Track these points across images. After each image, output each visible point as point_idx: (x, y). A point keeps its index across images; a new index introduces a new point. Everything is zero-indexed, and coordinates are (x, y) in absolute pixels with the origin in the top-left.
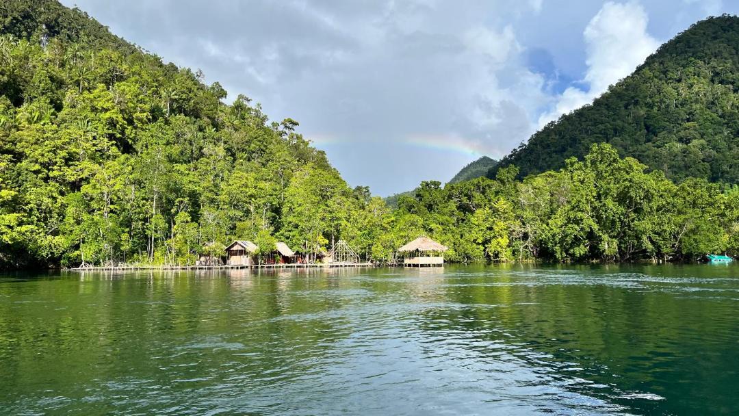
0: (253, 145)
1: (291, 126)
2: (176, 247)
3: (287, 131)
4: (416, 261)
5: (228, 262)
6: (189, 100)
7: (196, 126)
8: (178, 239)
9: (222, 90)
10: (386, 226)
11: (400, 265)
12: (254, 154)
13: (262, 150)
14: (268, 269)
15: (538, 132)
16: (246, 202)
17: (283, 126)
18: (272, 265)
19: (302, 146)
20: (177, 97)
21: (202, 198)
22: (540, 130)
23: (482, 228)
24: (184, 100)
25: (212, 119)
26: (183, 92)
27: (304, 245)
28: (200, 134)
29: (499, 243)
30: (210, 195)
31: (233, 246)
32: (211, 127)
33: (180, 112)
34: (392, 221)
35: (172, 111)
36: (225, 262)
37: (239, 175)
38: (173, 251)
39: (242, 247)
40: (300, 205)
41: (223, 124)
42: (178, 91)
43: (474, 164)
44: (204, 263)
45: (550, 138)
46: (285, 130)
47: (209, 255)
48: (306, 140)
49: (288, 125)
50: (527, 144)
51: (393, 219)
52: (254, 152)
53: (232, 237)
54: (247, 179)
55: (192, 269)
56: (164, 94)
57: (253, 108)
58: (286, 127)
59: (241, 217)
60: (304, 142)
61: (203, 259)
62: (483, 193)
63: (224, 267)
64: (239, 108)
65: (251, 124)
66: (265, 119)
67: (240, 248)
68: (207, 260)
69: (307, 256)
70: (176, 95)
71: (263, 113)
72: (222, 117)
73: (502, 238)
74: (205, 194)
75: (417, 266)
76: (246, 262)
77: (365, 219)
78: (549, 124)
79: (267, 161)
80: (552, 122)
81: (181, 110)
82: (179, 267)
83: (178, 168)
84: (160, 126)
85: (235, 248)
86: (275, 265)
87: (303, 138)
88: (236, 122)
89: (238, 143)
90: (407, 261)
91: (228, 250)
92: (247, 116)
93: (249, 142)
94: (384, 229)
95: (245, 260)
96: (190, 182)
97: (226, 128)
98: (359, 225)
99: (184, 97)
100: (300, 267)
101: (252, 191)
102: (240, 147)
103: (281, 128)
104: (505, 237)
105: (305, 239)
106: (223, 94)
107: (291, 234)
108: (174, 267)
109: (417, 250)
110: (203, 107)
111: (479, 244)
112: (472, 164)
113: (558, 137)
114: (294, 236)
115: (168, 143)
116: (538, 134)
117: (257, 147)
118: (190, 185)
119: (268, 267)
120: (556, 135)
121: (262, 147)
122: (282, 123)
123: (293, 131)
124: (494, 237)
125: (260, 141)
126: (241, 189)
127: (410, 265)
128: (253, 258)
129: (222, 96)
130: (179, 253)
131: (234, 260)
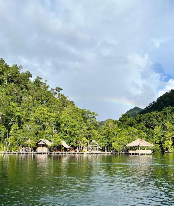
0: (43, 98)
1: (59, 90)
2: (11, 142)
3: (57, 92)
4: (137, 152)
5: (36, 150)
6: (16, 77)
7: (20, 87)
8: (11, 138)
9: (30, 74)
10: (116, 133)
11: (127, 154)
12: (43, 102)
13: (47, 100)
14: (58, 154)
15: (161, 96)
16: (43, 121)
17: (55, 90)
18: (60, 152)
19: (64, 99)
20: (11, 75)
21: (22, 119)
22: (162, 96)
23: (158, 136)
24: (14, 77)
25: (26, 86)
26: (14, 74)
27: (76, 142)
28: (21, 91)
29: (168, 143)
30: (26, 118)
31: (39, 142)
32: (25, 89)
33: (12, 82)
34: (119, 131)
35: (8, 82)
36: (35, 150)
37: (41, 109)
38: (9, 144)
39: (44, 142)
40: (72, 122)
41: (30, 88)
42: (11, 73)
43: (132, 110)
44: (24, 151)
45: (167, 99)
46: (56, 92)
47: (27, 146)
48: (65, 97)
49: (58, 90)
50: (156, 101)
51: (119, 130)
52: (44, 101)
53: (38, 138)
54: (44, 110)
55: (19, 153)
56: (5, 74)
57: (43, 82)
58: (57, 91)
59: (41, 128)
60: (64, 97)
61: (23, 148)
62: (156, 119)
63: (35, 153)
64: (37, 82)
65: (42, 89)
66: (48, 87)
67: (43, 143)
68: (25, 149)
69: (78, 148)
70: (10, 74)
71: (47, 84)
72: (30, 86)
73: (169, 141)
74: (24, 117)
75: (138, 154)
76: (45, 151)
77: (104, 129)
78: (165, 93)
79: (49, 105)
80: (167, 92)
81: (12, 81)
82: (12, 153)
83: (12, 104)
84: (3, 87)
85: (40, 143)
86: (61, 152)
87: (64, 96)
88: (36, 88)
89: (37, 96)
90: (131, 152)
91: (37, 144)
92: (40, 85)
93: (41, 96)
94: (115, 135)
95: (45, 150)
96: (17, 111)
97: (31, 90)
98: (102, 133)
99: (14, 76)
100: (73, 153)
101: (46, 116)
102: (37, 98)
103: (55, 91)
104: (171, 140)
105: (76, 139)
106: (30, 76)
107: (66, 136)
108: (9, 152)
109: (139, 146)
110: (22, 80)
111: (157, 143)
112: (131, 110)
113: (170, 99)
114: (67, 138)
115: (7, 94)
116: (161, 97)
117: (45, 99)
118: (17, 113)
119: (57, 153)
120: (169, 98)
121: (47, 99)
122: (55, 89)
123: (60, 93)
124: (165, 140)
125: (46, 96)
126: (41, 115)
127: (133, 154)
128: (49, 149)
129: (30, 77)
130: (12, 145)
131: (40, 149)
